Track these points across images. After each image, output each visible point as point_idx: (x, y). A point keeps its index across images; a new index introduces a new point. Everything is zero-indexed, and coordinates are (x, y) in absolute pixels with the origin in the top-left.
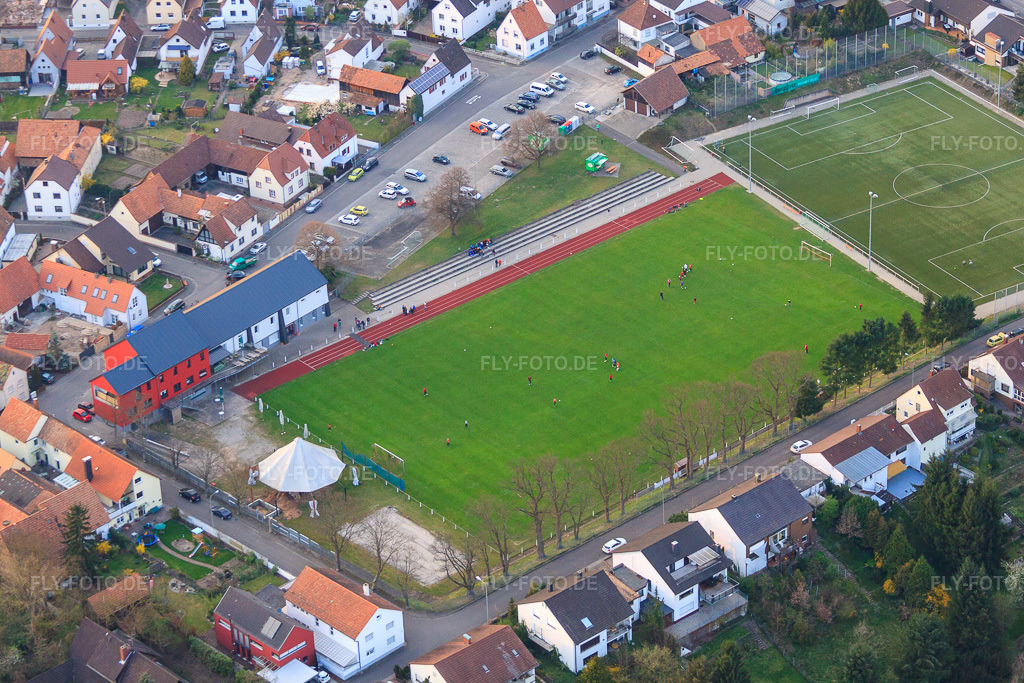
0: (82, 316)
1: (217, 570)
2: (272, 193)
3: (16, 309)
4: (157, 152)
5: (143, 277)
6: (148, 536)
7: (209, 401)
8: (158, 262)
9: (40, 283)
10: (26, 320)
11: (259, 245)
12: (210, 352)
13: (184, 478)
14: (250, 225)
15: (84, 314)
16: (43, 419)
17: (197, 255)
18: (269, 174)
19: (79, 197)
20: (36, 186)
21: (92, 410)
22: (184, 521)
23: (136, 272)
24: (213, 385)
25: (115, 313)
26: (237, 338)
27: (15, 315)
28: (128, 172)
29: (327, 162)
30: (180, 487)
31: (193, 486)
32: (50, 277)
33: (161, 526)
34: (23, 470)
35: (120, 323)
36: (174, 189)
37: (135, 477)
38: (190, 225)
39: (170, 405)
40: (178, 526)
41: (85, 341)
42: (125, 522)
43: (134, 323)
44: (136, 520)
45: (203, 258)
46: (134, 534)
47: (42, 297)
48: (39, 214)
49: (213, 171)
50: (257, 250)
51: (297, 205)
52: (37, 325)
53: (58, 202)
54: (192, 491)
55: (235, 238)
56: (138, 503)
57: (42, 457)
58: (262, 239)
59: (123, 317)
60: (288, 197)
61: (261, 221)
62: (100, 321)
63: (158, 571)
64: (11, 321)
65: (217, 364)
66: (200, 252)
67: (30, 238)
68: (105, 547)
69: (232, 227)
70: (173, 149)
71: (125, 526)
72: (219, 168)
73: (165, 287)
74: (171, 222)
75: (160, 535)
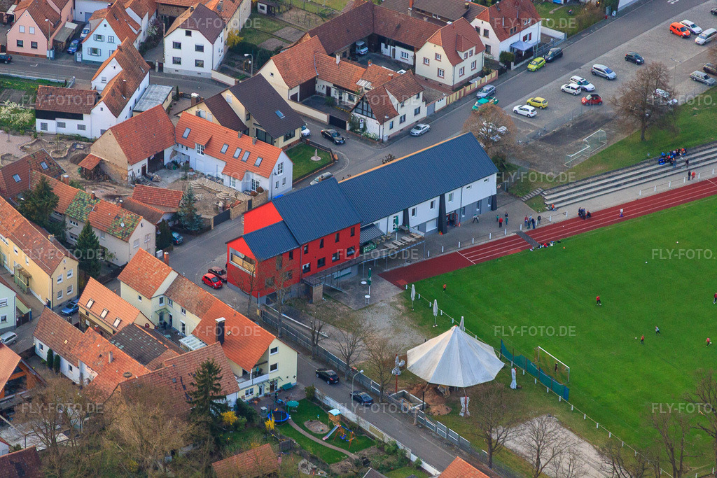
0: (218, 178)
1: (353, 456)
2: (441, 72)
3: (145, 162)
4: (313, 17)
5: (289, 145)
6: (278, 412)
7: (354, 283)
8: (307, 131)
9: (175, 137)
10: (155, 175)
11: (422, 126)
12: (362, 229)
13: (323, 358)
14: (414, 102)
15: (221, 176)
16: (173, 275)
17: (351, 130)
18: (440, 50)
19: (222, 54)
20: (178, 35)
21: (224, 276)
22: (320, 403)
23: (282, 138)
24: (360, 267)
25: (256, 177)
26: (391, 218)
27: (144, 168)
28: (279, 34)
29: (505, 46)
30: (317, 367)
31: (331, 367)
32: (187, 131)
33: (294, 403)
34: (147, 326)
35: (260, 190)
36: (333, 55)
37: (272, 346)
38: (345, 97)
39: (312, 280)
40: (313, 407)
41: (221, 204)
42: (255, 395)
43: (276, 192)
44: (266, 395)
45: (358, 132)
46: (264, 408)
47: (175, 153)
48: (177, 67)
49: (375, 42)
50: (419, 132)
51: (468, 89)
52: (168, 182)
53: (199, 56)
54: (330, 372)
55: (396, 114)
56: (271, 375)
57: (166, 319)
58: (425, 121)
59: (265, 184)
60: (458, 80)
61: (426, 100)
62: (239, 186)
63: (287, 449)
64: (139, 175)
65: (366, 244)
66: (355, 125)
67: (166, 90)
68: (230, 416)
69: (395, 101)
70: (330, 15)
71: (253, 399)
72: (383, 39)
73: (313, 158)
74: (324, 91)
75: (292, 413)
